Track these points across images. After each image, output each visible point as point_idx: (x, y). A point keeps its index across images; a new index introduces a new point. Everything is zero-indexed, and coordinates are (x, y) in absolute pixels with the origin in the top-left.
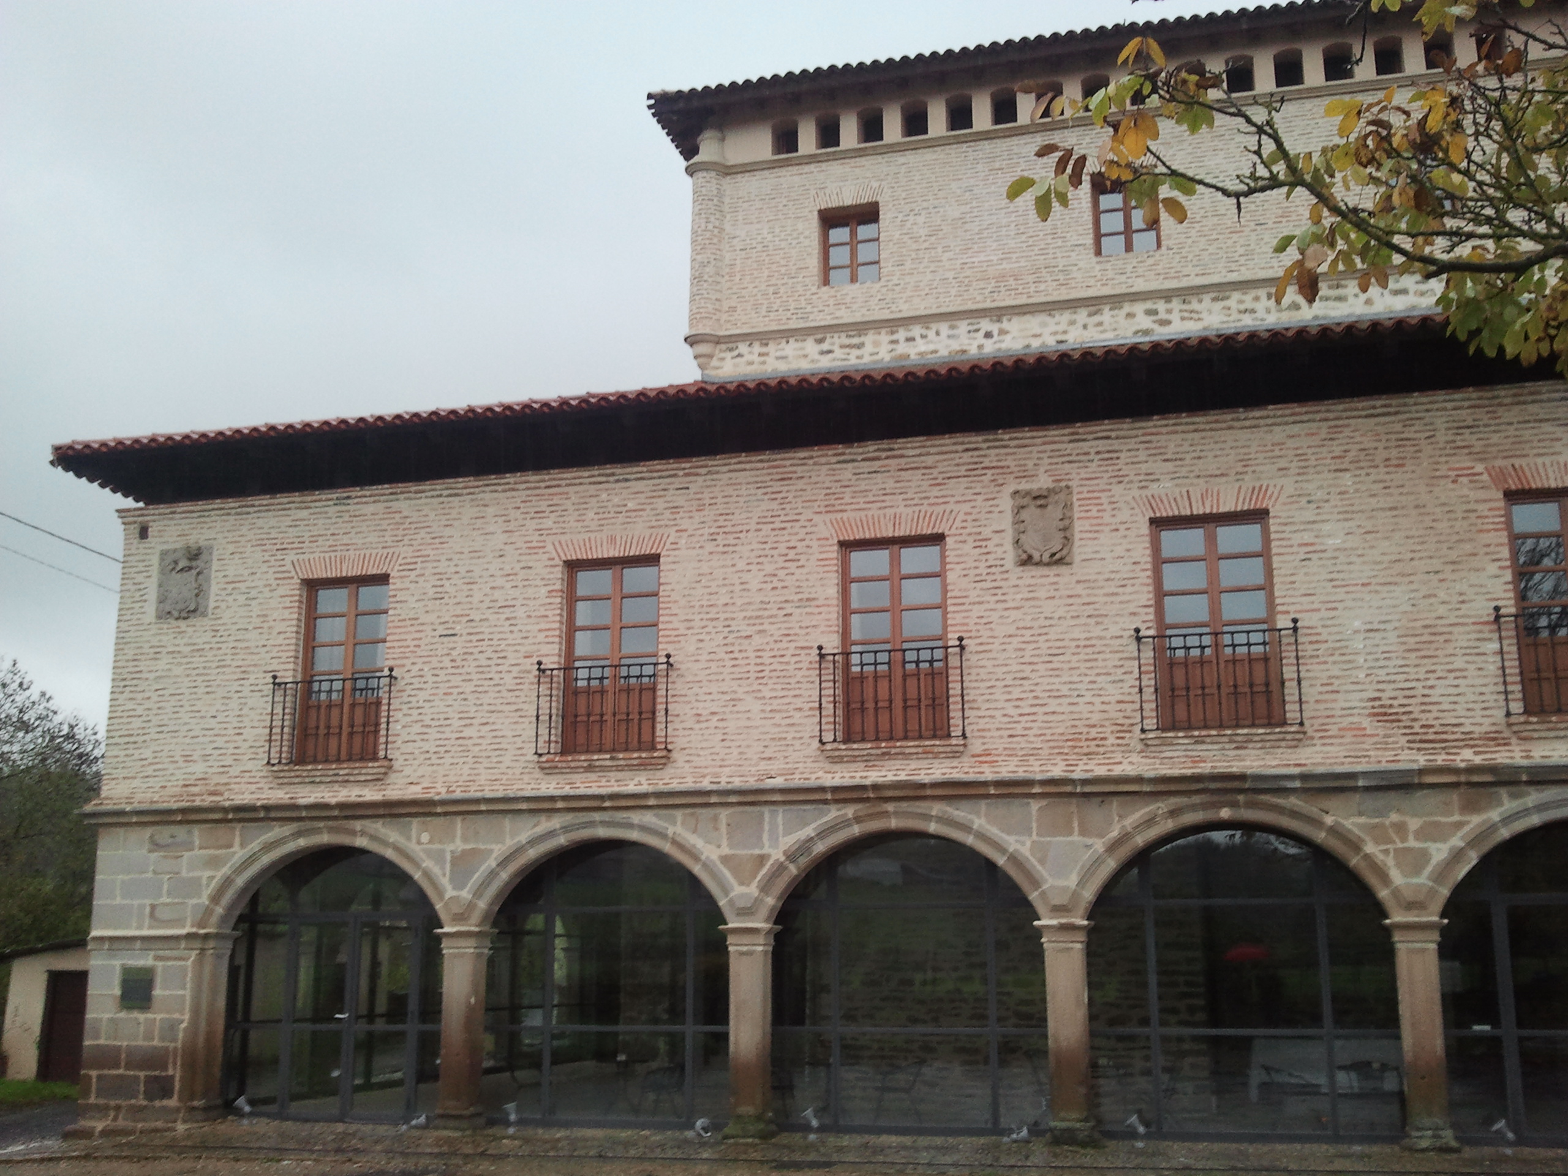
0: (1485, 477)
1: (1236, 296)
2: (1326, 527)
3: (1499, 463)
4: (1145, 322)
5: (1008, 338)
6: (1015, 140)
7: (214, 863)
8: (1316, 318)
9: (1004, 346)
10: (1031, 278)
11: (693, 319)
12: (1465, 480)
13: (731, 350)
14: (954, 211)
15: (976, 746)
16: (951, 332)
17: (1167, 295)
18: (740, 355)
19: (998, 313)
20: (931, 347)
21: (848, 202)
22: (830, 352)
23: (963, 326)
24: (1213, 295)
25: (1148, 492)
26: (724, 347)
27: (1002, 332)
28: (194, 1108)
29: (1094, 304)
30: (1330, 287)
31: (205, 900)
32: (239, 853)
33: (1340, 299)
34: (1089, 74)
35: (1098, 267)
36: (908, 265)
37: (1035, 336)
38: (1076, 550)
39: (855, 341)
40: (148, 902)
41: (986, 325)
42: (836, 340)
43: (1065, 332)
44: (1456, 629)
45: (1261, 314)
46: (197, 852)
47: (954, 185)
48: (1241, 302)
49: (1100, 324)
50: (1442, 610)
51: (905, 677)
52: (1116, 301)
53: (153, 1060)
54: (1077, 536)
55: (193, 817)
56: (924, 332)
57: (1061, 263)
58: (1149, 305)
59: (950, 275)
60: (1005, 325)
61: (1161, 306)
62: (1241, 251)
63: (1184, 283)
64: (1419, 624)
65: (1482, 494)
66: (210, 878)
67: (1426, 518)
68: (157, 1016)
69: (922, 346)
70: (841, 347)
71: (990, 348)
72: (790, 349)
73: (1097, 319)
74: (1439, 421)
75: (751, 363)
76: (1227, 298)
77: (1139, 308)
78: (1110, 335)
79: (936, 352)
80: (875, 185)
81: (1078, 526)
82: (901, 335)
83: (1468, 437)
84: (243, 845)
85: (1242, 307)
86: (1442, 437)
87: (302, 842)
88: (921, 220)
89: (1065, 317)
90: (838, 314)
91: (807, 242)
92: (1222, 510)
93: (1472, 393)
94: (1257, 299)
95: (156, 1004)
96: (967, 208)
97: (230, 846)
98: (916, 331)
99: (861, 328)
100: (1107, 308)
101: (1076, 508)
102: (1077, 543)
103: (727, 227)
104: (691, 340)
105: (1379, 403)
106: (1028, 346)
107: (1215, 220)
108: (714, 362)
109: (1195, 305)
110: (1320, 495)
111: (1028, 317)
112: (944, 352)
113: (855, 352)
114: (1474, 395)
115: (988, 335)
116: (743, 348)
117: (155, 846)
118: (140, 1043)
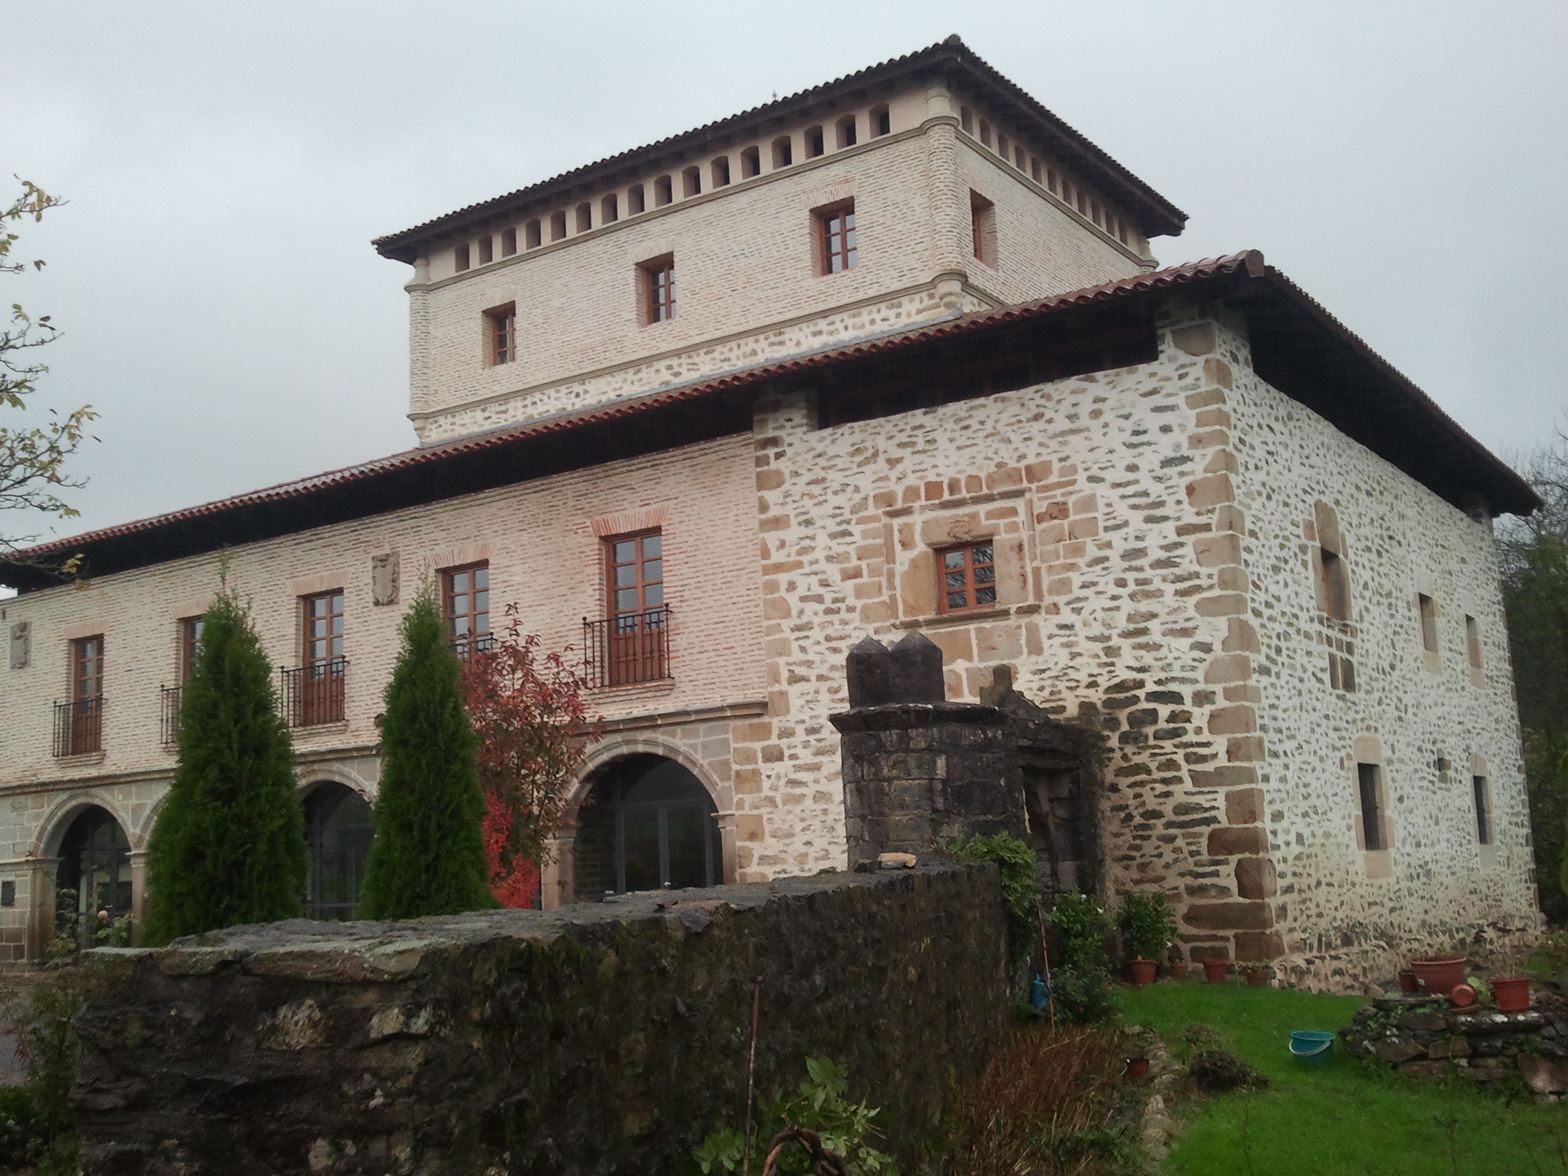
0: (590, 529)
1: (719, 348)
2: (514, 569)
3: (597, 518)
4: (666, 375)
5: (588, 396)
6: (592, 243)
7: (37, 817)
8: (767, 360)
9: (586, 402)
10: (601, 349)
11: (413, 402)
12: (580, 531)
13: (436, 422)
14: (556, 303)
15: (353, 726)
16: (557, 395)
17: (677, 353)
18: (440, 426)
19: (582, 378)
20: (545, 408)
21: (498, 303)
22: (490, 417)
23: (563, 389)
24: (705, 350)
25: (434, 553)
26: (431, 420)
27: (586, 392)
28: (34, 964)
29: (635, 364)
30: (775, 335)
31: (34, 840)
32: (47, 811)
33: (782, 343)
34: (632, 185)
35: (640, 336)
36: (533, 347)
37: (605, 393)
38: (401, 593)
39: (503, 408)
40: (10, 842)
41: (577, 388)
42: (493, 409)
43: (621, 388)
44: (570, 633)
45: (734, 361)
46: (30, 811)
47: (557, 282)
48: (722, 353)
49: (641, 380)
50: (565, 620)
51: (332, 681)
52: (649, 360)
53: (15, 936)
54: (402, 584)
55: (27, 790)
56: (541, 397)
57: (619, 334)
58: (668, 362)
59: (555, 352)
60: (587, 387)
61: (675, 362)
62: (723, 312)
63: (690, 342)
64: (553, 631)
65: (587, 540)
66: (36, 826)
67: (561, 559)
68: (16, 910)
69: (541, 408)
70: (497, 413)
71: (579, 404)
72: (467, 417)
73: (639, 375)
74: (569, 492)
75: (446, 431)
76: (713, 351)
77: (662, 365)
78: (646, 388)
79: (548, 411)
80: (513, 287)
81: (403, 577)
82: (529, 400)
83: (583, 503)
84: (48, 806)
85: (722, 357)
86: (571, 503)
87: (74, 803)
88: (539, 311)
89: (620, 376)
90: (494, 388)
91: (475, 335)
92: (469, 561)
93: (581, 472)
94: (731, 350)
95: (17, 903)
96: (564, 300)
97: (43, 806)
98: (537, 396)
99: (505, 398)
100: (644, 367)
101: (401, 566)
102: (402, 589)
103: (432, 330)
104: (412, 417)
105: (538, 483)
106: (600, 401)
107: (707, 291)
108: (426, 433)
109: (695, 359)
110: (513, 547)
111: (600, 379)
112: (553, 411)
113: (504, 416)
114: (584, 473)
115: (578, 395)
116: (442, 420)
117: (14, 809)
118: (10, 926)
